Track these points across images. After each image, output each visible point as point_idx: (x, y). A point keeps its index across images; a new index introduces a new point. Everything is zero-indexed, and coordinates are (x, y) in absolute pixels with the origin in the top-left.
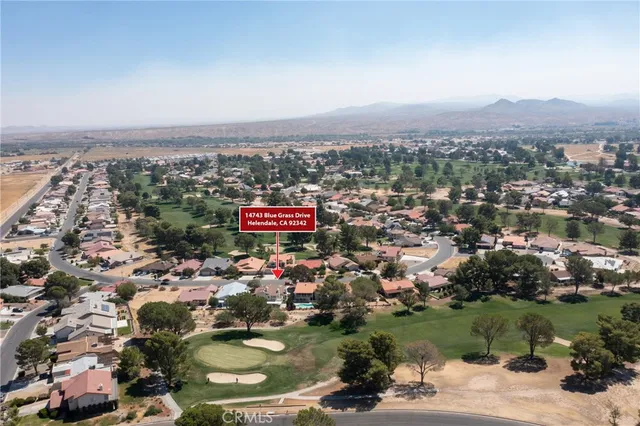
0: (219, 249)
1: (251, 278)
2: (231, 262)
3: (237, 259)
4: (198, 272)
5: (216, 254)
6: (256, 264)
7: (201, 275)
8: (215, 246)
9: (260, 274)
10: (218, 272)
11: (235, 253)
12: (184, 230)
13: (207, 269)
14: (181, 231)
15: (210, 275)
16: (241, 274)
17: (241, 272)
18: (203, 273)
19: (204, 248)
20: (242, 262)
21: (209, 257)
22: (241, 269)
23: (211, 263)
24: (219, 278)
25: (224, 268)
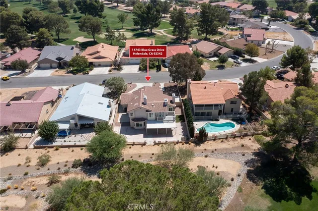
0: (62, 36)
1: (105, 71)
2: (77, 50)
3: (84, 46)
4: (36, 65)
5: (59, 41)
6: (109, 52)
7: (39, 68)
8: (58, 32)
9: (117, 66)
10: (61, 64)
11: (81, 39)
12: (21, 15)
13: (46, 61)
14: (17, 17)
15: (51, 68)
16: (91, 65)
17: (91, 63)
18: (42, 65)
19: (42, 34)
20: (90, 49)
21: (49, 44)
22: (90, 59)
23: (51, 52)
24: (62, 73)
25: (68, 59)
